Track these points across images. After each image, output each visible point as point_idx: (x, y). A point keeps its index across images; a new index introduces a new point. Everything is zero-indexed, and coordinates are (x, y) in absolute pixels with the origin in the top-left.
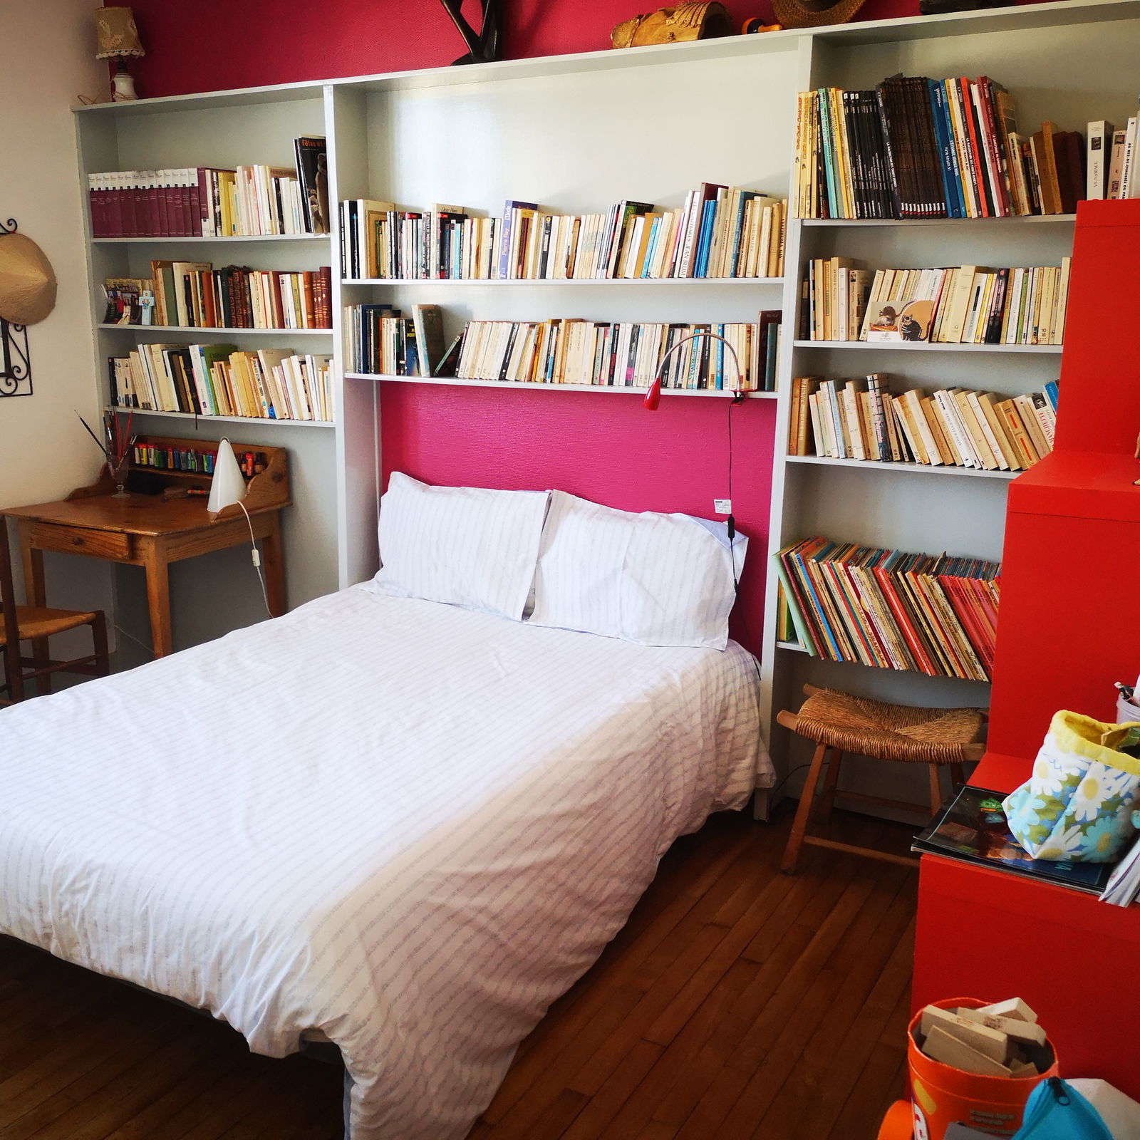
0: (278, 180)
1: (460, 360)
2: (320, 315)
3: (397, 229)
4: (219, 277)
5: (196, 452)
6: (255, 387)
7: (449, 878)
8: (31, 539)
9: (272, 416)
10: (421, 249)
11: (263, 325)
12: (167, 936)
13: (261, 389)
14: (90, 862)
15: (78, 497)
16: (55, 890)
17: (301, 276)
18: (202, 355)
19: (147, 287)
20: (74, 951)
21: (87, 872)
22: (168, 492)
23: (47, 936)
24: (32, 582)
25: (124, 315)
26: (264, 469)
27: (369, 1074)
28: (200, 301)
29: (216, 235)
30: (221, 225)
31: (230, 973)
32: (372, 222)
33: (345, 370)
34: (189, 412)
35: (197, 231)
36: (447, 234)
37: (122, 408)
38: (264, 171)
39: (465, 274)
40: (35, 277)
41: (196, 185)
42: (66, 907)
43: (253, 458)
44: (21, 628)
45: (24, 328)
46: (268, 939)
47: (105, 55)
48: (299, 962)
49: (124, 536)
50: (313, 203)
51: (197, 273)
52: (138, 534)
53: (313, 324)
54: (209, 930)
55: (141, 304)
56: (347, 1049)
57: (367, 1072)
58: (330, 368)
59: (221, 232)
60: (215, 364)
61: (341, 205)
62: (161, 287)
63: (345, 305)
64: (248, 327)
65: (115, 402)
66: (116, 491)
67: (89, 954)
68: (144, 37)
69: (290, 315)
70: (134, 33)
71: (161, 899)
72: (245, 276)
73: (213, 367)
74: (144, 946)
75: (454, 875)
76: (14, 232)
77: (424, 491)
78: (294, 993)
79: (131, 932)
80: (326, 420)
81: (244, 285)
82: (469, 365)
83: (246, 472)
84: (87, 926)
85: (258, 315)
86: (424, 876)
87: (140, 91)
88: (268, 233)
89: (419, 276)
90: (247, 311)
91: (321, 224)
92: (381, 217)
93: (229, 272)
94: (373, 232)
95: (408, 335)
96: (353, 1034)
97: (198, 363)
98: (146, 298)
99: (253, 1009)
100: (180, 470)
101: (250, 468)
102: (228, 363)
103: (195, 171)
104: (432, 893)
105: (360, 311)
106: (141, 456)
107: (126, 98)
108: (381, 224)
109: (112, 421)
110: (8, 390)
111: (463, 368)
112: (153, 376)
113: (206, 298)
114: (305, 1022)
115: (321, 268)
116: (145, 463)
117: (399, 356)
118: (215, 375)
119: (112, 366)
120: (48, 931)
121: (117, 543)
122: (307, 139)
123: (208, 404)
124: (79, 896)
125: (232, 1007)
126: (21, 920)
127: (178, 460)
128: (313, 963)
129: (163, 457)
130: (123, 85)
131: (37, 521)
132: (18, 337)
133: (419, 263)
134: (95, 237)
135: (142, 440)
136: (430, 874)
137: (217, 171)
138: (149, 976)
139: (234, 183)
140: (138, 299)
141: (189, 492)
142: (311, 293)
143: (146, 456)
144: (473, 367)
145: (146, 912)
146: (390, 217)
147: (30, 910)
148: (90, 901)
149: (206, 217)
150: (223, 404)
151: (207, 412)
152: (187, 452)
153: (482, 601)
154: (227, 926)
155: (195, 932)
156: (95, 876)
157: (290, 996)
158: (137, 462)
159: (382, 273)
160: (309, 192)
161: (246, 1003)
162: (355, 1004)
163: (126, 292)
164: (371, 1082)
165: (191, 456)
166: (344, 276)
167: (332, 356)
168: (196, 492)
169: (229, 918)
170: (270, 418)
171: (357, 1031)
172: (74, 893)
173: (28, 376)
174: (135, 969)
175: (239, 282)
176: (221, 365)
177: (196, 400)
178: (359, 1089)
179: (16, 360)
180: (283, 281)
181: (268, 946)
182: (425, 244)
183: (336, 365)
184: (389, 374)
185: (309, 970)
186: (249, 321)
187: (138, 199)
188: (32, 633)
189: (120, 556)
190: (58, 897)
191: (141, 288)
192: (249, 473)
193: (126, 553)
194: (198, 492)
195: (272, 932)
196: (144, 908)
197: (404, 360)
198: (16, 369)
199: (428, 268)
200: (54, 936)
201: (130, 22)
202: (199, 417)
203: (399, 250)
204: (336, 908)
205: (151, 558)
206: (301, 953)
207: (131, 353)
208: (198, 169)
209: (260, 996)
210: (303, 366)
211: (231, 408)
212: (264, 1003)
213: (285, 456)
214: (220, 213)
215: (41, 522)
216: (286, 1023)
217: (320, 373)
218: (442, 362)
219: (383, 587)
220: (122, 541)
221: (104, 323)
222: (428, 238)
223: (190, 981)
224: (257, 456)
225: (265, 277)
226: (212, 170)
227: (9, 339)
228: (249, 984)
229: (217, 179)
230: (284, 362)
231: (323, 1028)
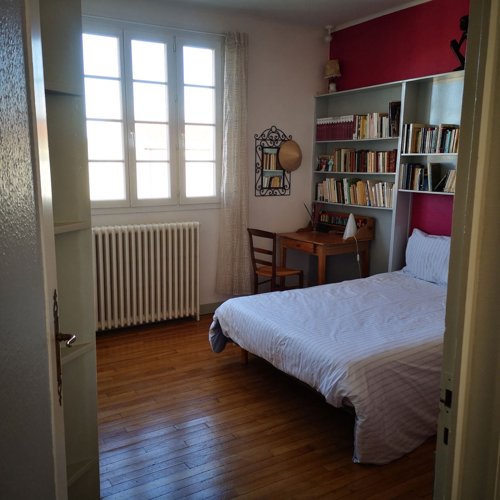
0: (382, 118)
1: (445, 185)
2: (391, 167)
3: (425, 134)
4: (357, 154)
5: (342, 218)
6: (365, 194)
7: (402, 365)
8: (284, 244)
9: (370, 205)
10: (434, 141)
11: (370, 171)
12: (306, 362)
13: (367, 195)
14: (286, 336)
15: (300, 231)
16: (276, 343)
17: (386, 153)
18: (347, 182)
19: (332, 157)
20: (279, 365)
21: (285, 339)
22: (330, 232)
23: (272, 359)
24: (282, 259)
25: (323, 168)
26: (365, 225)
27: (364, 418)
28: (349, 163)
29: (357, 139)
30: (360, 135)
31: (323, 376)
32: (415, 132)
33: (399, 188)
34: (341, 203)
35: (351, 137)
36: (445, 135)
37: (318, 201)
38: (377, 115)
39: (451, 150)
40: (296, 155)
41: (353, 121)
42: (278, 349)
43: (362, 221)
44: (277, 273)
45: (290, 172)
46: (335, 367)
47: (327, 77)
48: (344, 375)
49: (313, 244)
50: (393, 126)
51: (349, 152)
52: (317, 244)
53: (389, 171)
54: (318, 361)
55: (329, 164)
56: (357, 406)
57: (362, 416)
58: (394, 187)
59: (359, 138)
60: (352, 185)
61: (404, 126)
62: (337, 158)
63: (401, 163)
64: (365, 172)
65: (316, 199)
66: (313, 230)
67: (283, 366)
68: (342, 70)
69: (381, 168)
70: (338, 68)
71: (305, 350)
72: (366, 153)
73: (351, 187)
74: (299, 364)
75: (404, 365)
76: (291, 140)
77: (425, 236)
78: (341, 384)
79: (296, 360)
80: (390, 207)
81: (365, 157)
82: (449, 187)
83: (358, 226)
84: (284, 356)
85: (369, 168)
86: (392, 361)
87: (338, 89)
88: (376, 137)
89: (431, 152)
90: (365, 166)
91: (396, 134)
92: (420, 130)
93: (360, 152)
94: (415, 136)
95: (425, 175)
96: (359, 402)
97: (346, 185)
98: (331, 162)
99: (328, 388)
100: (335, 224)
101: (360, 224)
102: (356, 186)
103: (352, 116)
104: (394, 368)
105: (407, 166)
106: (323, 219)
107: (333, 92)
108: (419, 133)
109: (314, 205)
110: (282, 193)
111: (446, 188)
112: (330, 189)
113: (351, 161)
114: (344, 395)
115: (394, 150)
116: (324, 221)
117: (420, 183)
118: (351, 190)
119: (317, 186)
120: (272, 357)
121: (310, 247)
122: (394, 102)
123: (347, 200)
124: (282, 347)
125: (322, 387)
126: (265, 353)
127: (335, 220)
128: (348, 377)
129: (330, 219)
130: (332, 87)
131: (286, 238)
132: (287, 175)
133: (432, 147)
134: (317, 141)
135: (324, 213)
136: (394, 361)
137: (360, 116)
138: (299, 374)
139: (366, 120)
140: (328, 162)
141: (338, 232)
142: (389, 159)
143: (325, 218)
144: (451, 187)
145: (300, 354)
146: (423, 130)
147: (268, 350)
148: (285, 348)
149: (355, 132)
150: (353, 201)
151: (347, 203)
152: (339, 218)
153: (445, 282)
154: (323, 361)
155: (314, 362)
156: (287, 341)
157: (340, 385)
158: (321, 220)
159: (417, 151)
160: (392, 122)
161: (326, 385)
162: (360, 393)
163: (325, 160)
164: (363, 420)
165: (340, 219)
166: (402, 152)
167: (394, 183)
168: (340, 232)
169: (325, 358)
170: (369, 206)
171: (360, 402)
172: (281, 345)
173: (289, 189)
174: (295, 372)
175: (364, 155)
176: (354, 186)
177: (343, 199)
178: (359, 422)
179: (286, 183)
180: (379, 155)
181: (335, 369)
182: (435, 139)
183: (396, 186)
184: (416, 190)
185: (347, 379)
186: (365, 170)
187: (332, 127)
188: (280, 274)
189: (310, 251)
190: (276, 346)
191: (330, 158)
192: (360, 226)
193: (313, 251)
194: (341, 232)
195: (336, 365)
196: (300, 352)
197: (422, 185)
198: (286, 186)
199: (435, 149)
200: (274, 359)
201: (337, 65)
202: (344, 205)
203: (425, 142)
204: (358, 362)
205: (321, 253)
206: (345, 373)
207: (324, 181)
208: (354, 116)
209: (331, 383)
210: (383, 187)
211: (356, 202)
212: (332, 386)
213: (374, 221)
214: (360, 131)
215: (287, 238)
216: (338, 394)
217: (389, 189)
218: (438, 185)
219: (405, 273)
220: (312, 246)
221: (316, 171)
222: (437, 137)
223: (311, 377)
224: (363, 220)
225: (373, 153)
226: (359, 115)
227: (285, 176)
228: (328, 380)
229: (360, 119)
230: (376, 185)
231: (349, 398)
